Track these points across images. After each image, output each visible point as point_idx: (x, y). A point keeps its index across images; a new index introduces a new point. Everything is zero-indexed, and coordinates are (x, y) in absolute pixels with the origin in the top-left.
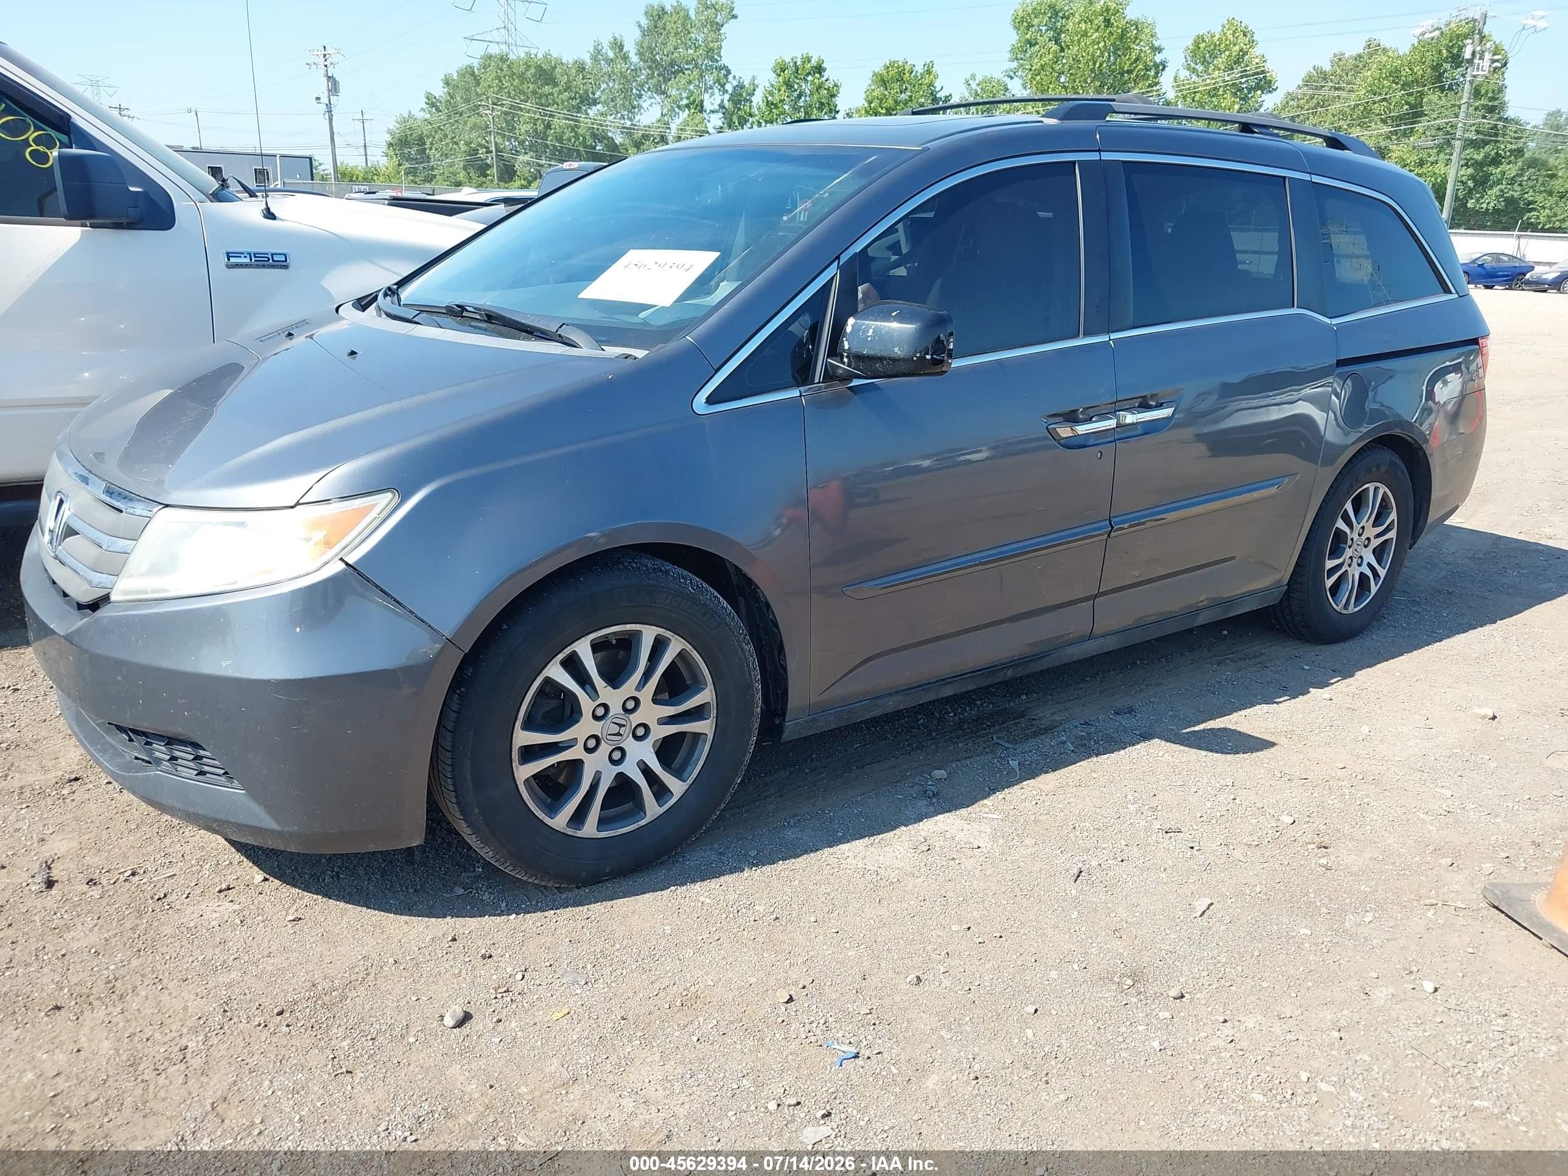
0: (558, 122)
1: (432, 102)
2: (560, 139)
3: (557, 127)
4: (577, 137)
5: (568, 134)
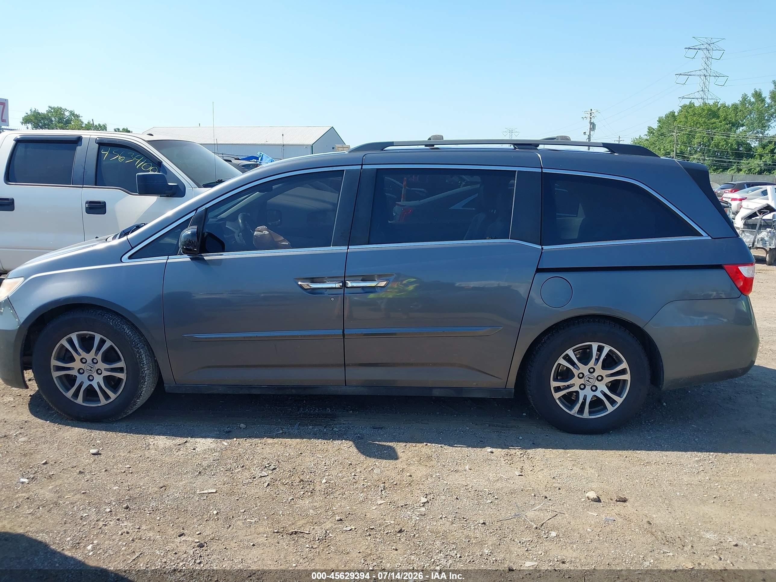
0: (717, 138)
1: (651, 131)
2: (717, 146)
3: (716, 140)
4: (727, 144)
5: (723, 143)
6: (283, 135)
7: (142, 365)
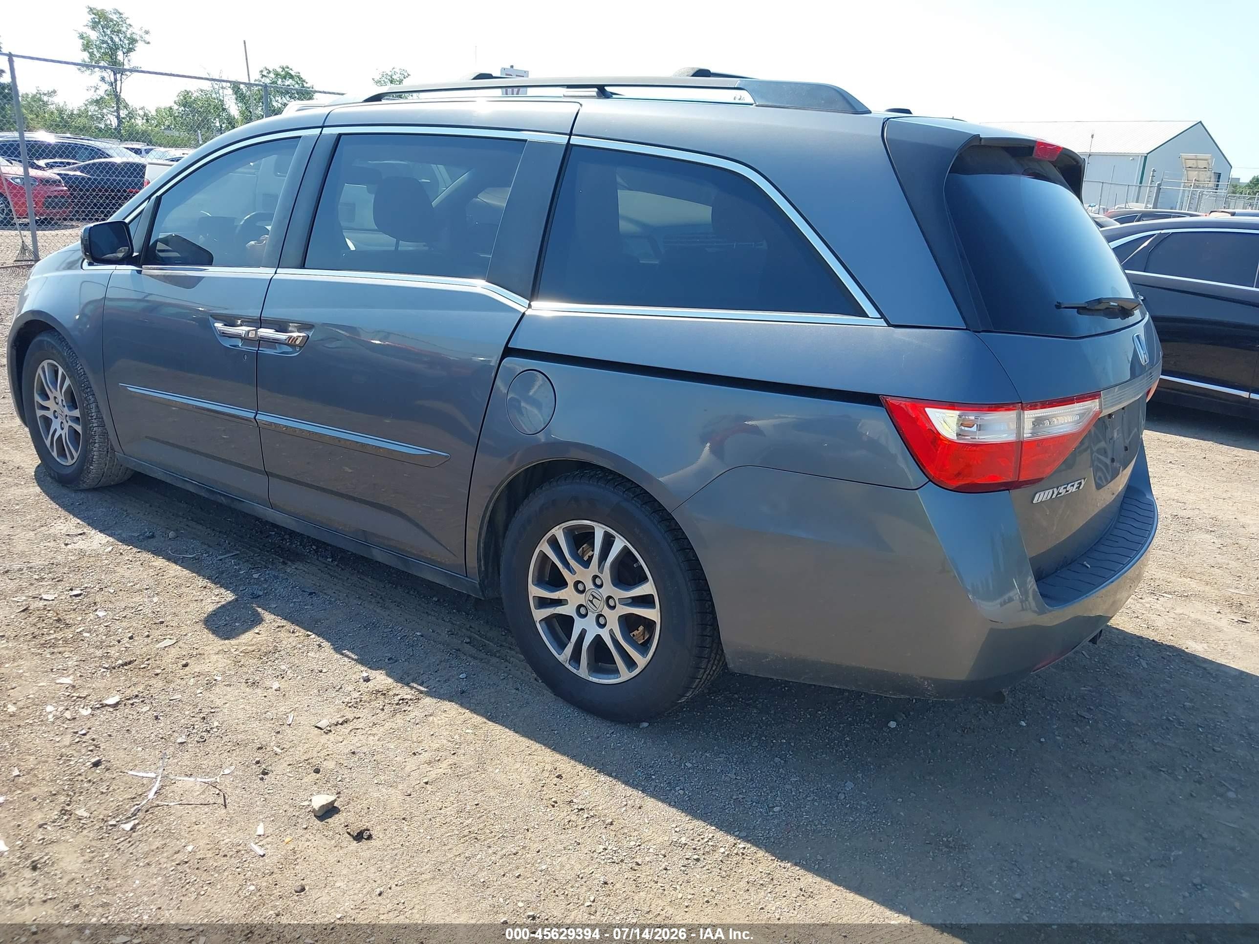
6: (1092, 136)
7: (90, 418)
